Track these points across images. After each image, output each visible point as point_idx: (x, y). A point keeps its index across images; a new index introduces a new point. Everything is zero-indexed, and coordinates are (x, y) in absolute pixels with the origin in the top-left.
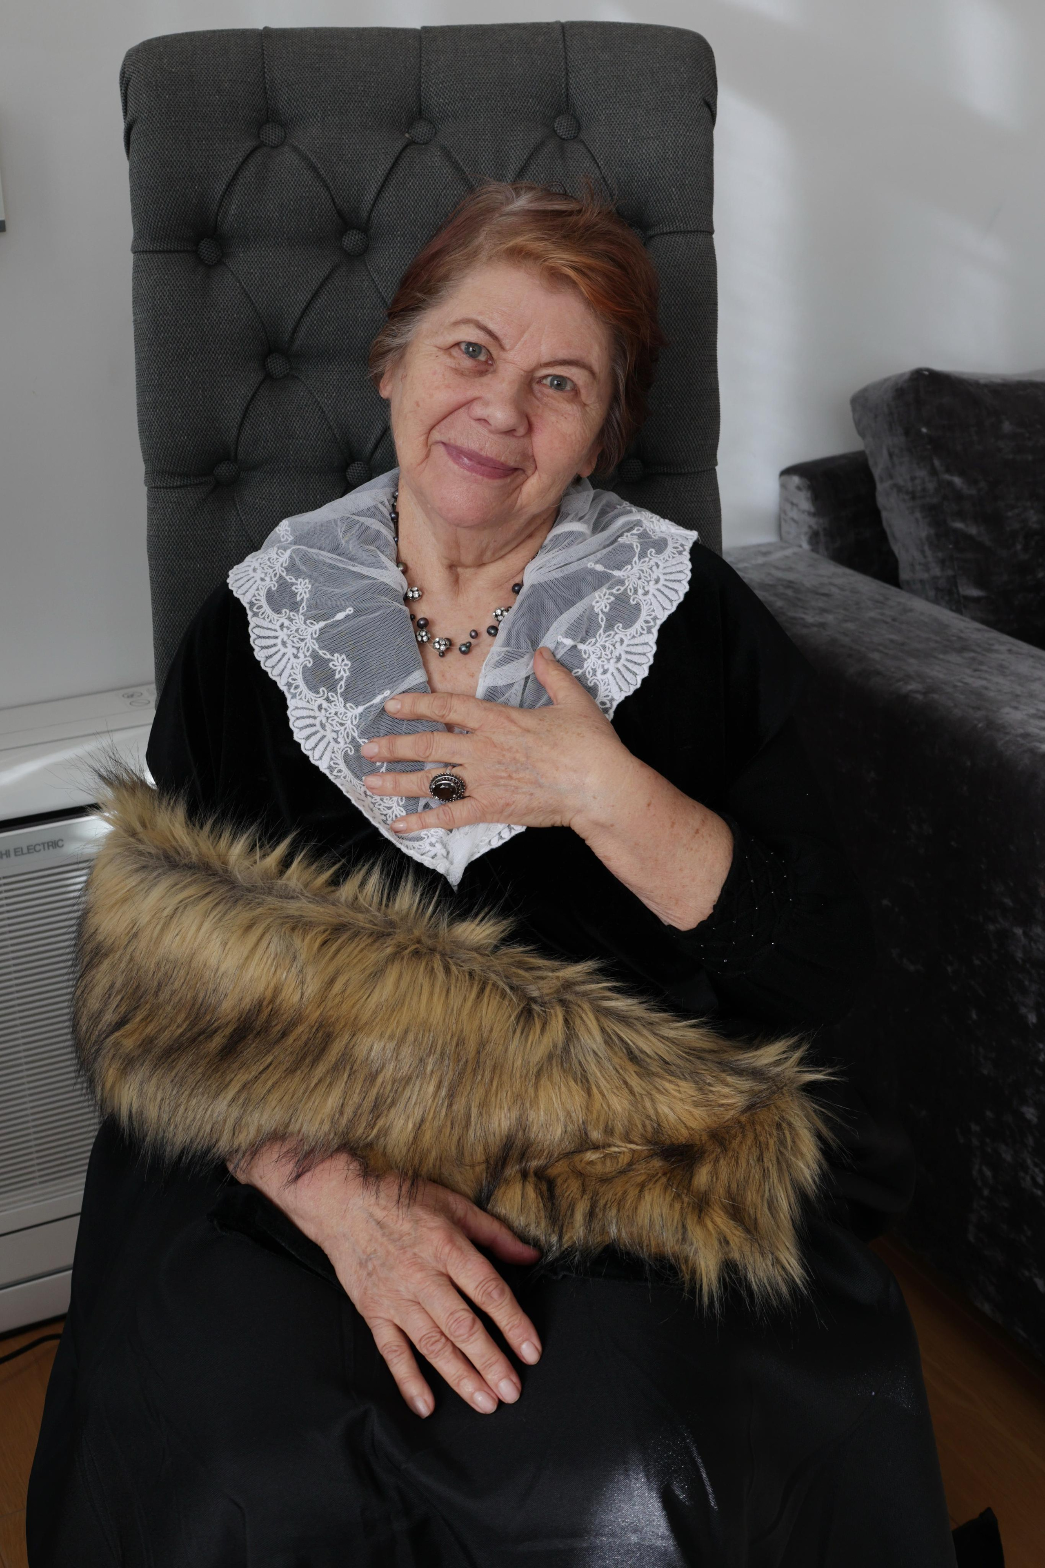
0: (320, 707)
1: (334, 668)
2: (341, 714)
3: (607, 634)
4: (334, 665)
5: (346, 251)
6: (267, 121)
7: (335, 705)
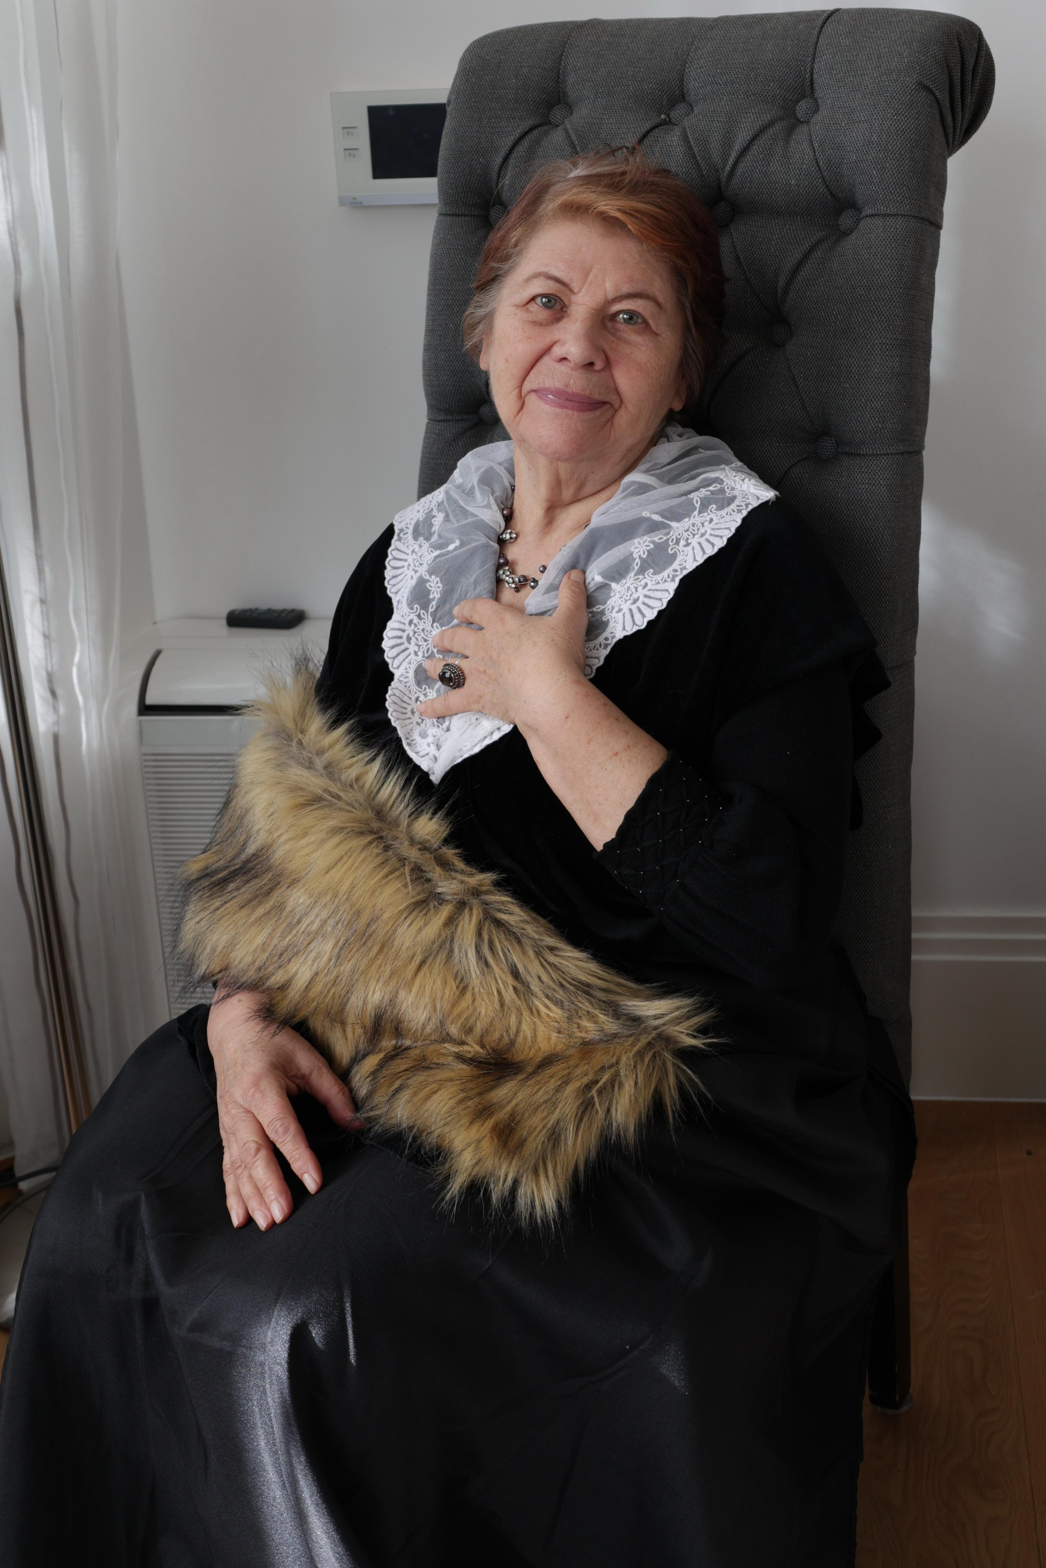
0: (411, 622)
2: (427, 631)
3: (636, 577)
6: (559, 102)
7: (424, 622)
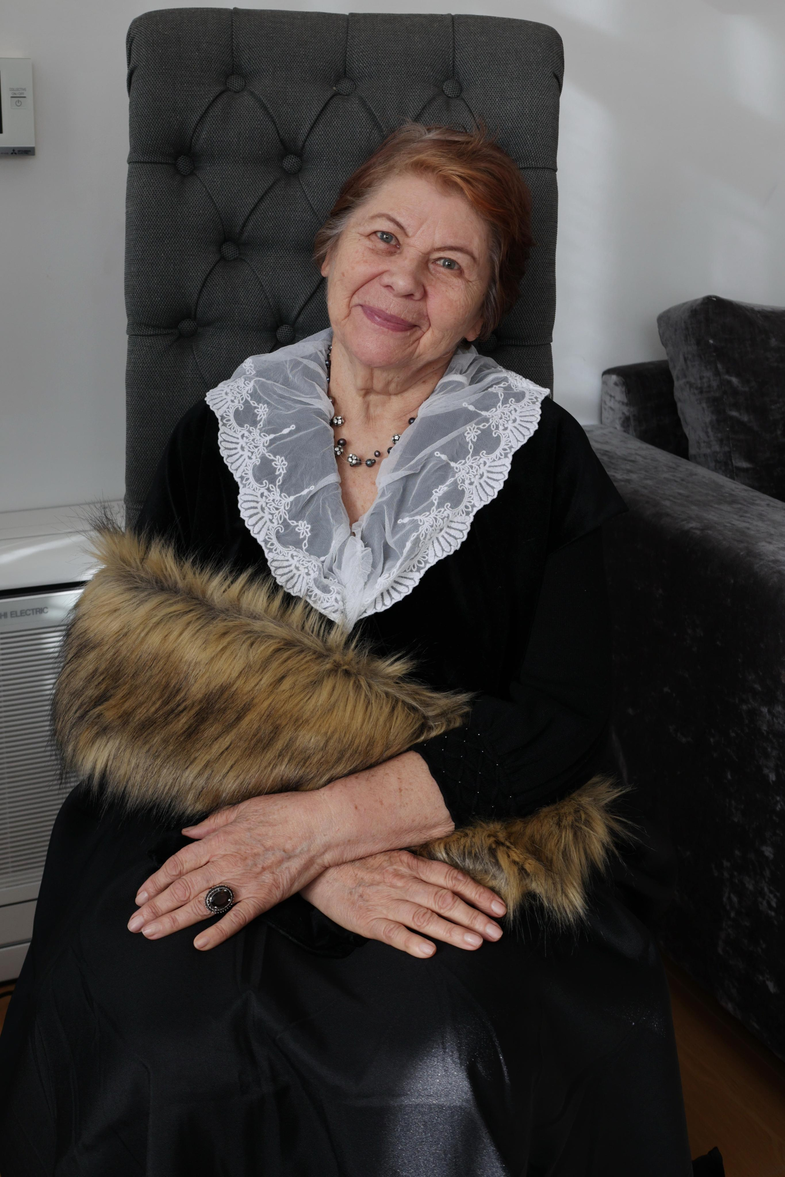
0: (262, 495)
1: (276, 466)
2: (277, 501)
3: (474, 457)
4: (275, 464)
5: (285, 170)
